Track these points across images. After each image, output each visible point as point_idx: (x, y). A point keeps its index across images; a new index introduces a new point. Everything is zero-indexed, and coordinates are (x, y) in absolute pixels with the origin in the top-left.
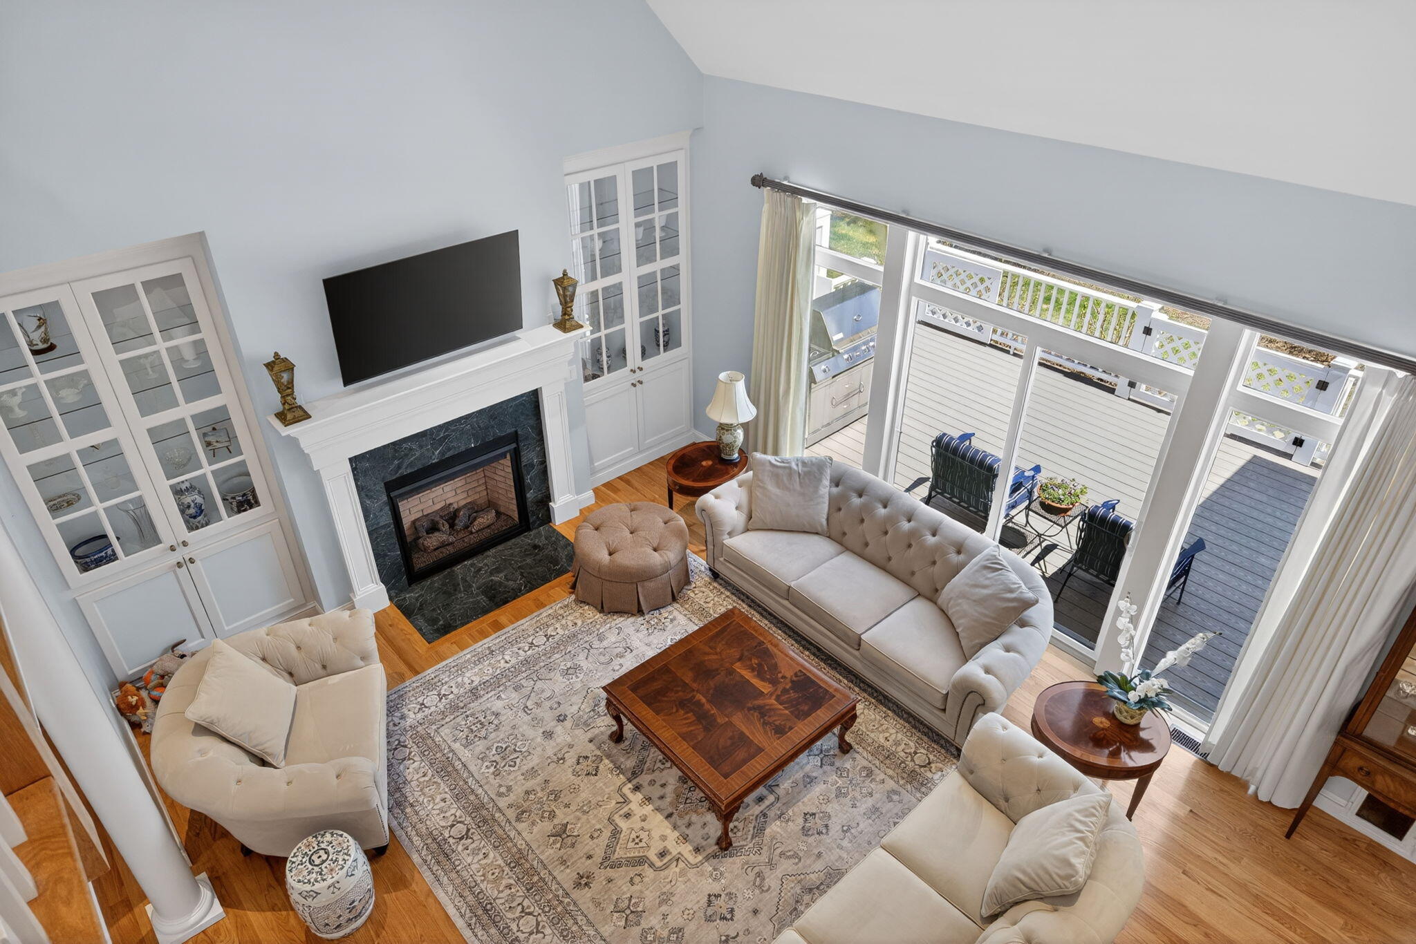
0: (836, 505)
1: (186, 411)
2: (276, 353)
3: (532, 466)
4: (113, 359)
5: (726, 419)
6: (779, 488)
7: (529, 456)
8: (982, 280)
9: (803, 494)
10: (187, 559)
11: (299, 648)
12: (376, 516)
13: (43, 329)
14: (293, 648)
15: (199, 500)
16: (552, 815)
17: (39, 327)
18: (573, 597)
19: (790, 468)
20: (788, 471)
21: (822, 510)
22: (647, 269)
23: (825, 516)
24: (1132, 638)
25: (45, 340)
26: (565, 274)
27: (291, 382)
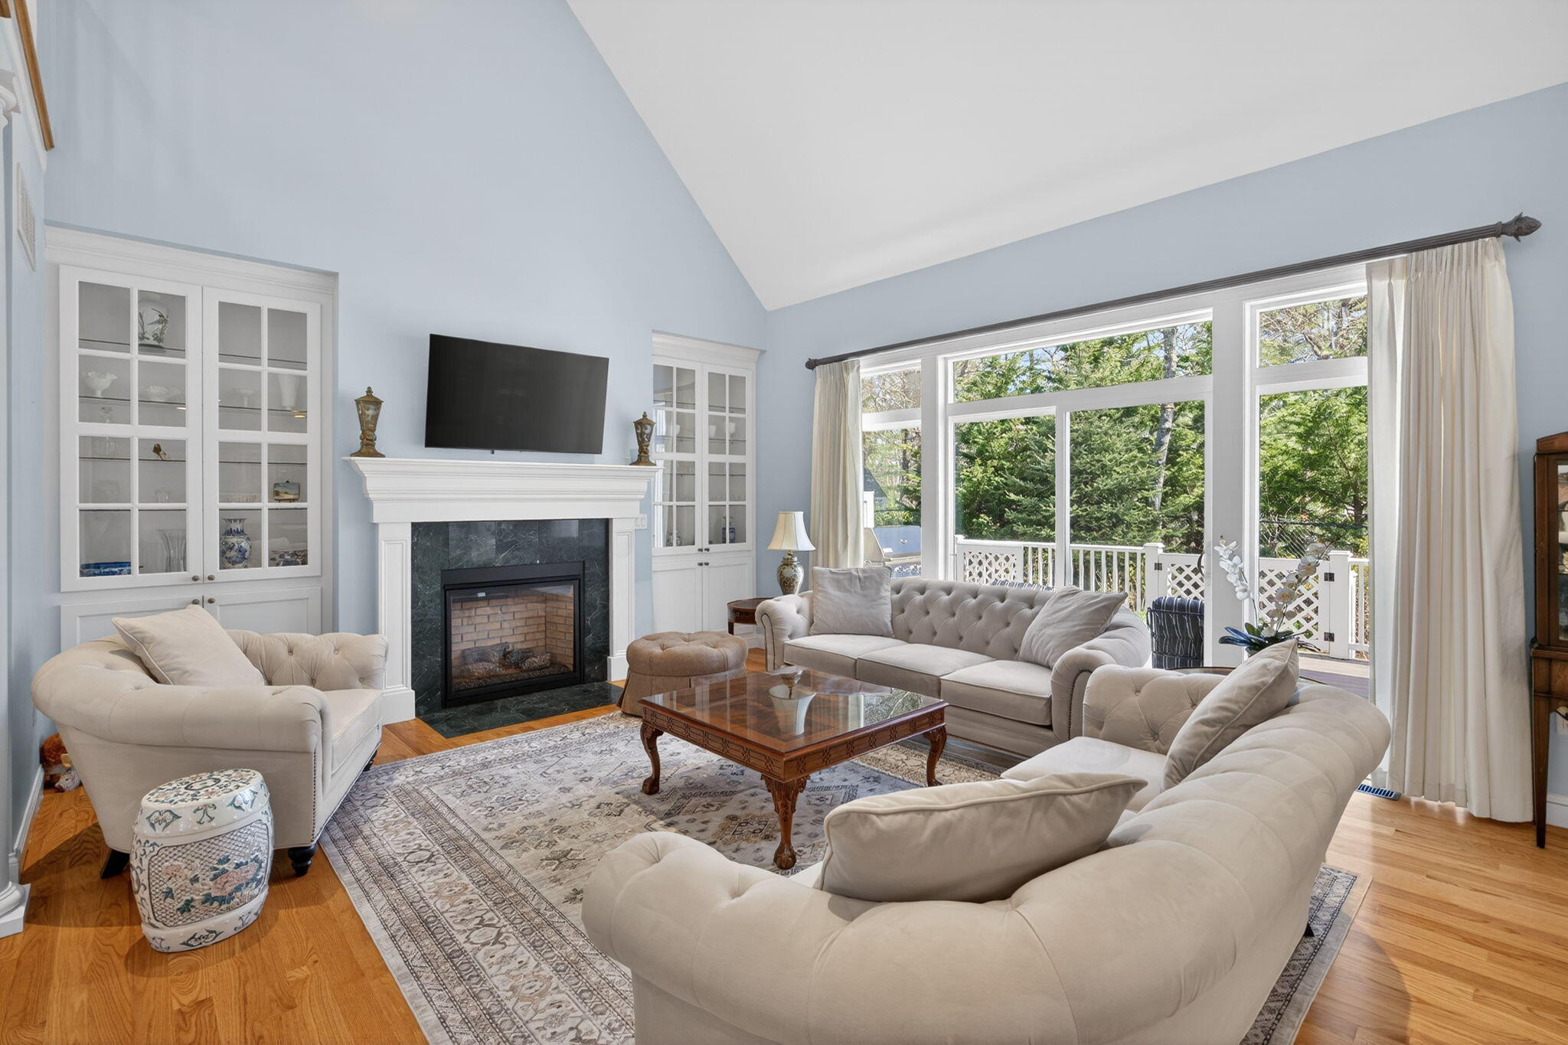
0: (899, 607)
1: (265, 437)
2: (369, 388)
3: (595, 608)
4: (214, 364)
5: (786, 547)
6: (840, 591)
7: (592, 594)
8: (1007, 559)
9: (865, 596)
10: (206, 599)
11: (291, 652)
12: (424, 606)
13: (160, 326)
14: (284, 651)
15: (244, 544)
16: (552, 843)
17: (159, 322)
18: (620, 712)
19: (850, 574)
20: (848, 576)
21: (886, 612)
22: (717, 458)
23: (890, 619)
24: (1241, 572)
25: (158, 339)
26: (645, 416)
27: (375, 418)
